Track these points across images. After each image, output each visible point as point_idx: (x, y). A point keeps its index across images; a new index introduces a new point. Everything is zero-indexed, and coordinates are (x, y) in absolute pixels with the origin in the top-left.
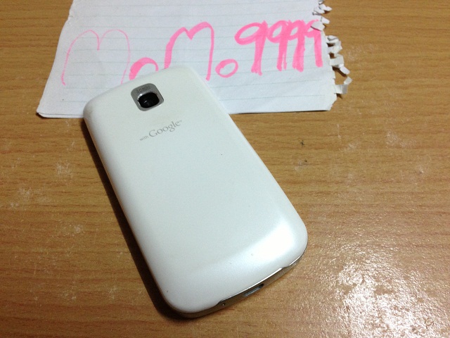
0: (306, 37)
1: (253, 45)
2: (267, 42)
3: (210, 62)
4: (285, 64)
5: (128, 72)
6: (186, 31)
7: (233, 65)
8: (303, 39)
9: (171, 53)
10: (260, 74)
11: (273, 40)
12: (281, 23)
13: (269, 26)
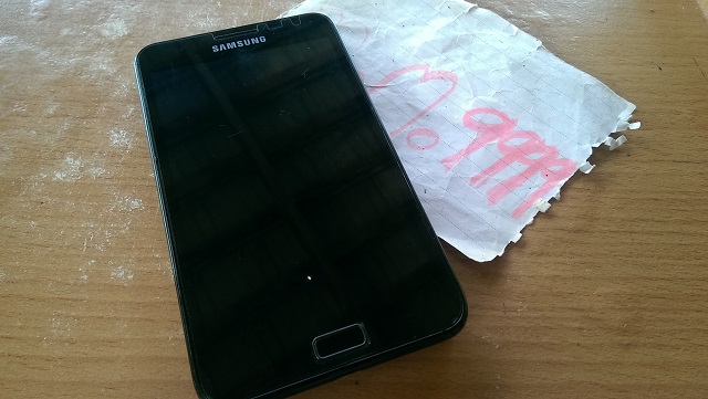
1: (473, 135)
4: (484, 183)
6: (427, 70)
7: (432, 141)
8: (535, 172)
11: (501, 147)
12: (532, 135)
13: (516, 129)
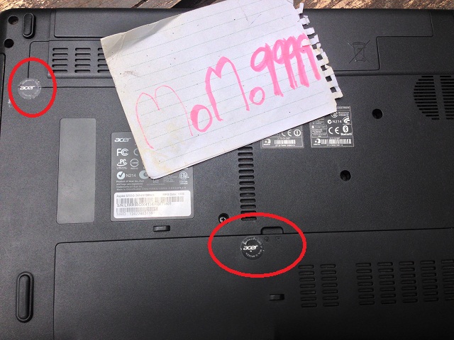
0: (301, 54)
1: (266, 69)
2: (276, 64)
3: (243, 94)
4: (296, 82)
5: (191, 122)
6: (213, 70)
7: (260, 92)
8: (300, 55)
9: (212, 95)
10: (282, 95)
11: (279, 62)
12: (278, 42)
13: (272, 48)
